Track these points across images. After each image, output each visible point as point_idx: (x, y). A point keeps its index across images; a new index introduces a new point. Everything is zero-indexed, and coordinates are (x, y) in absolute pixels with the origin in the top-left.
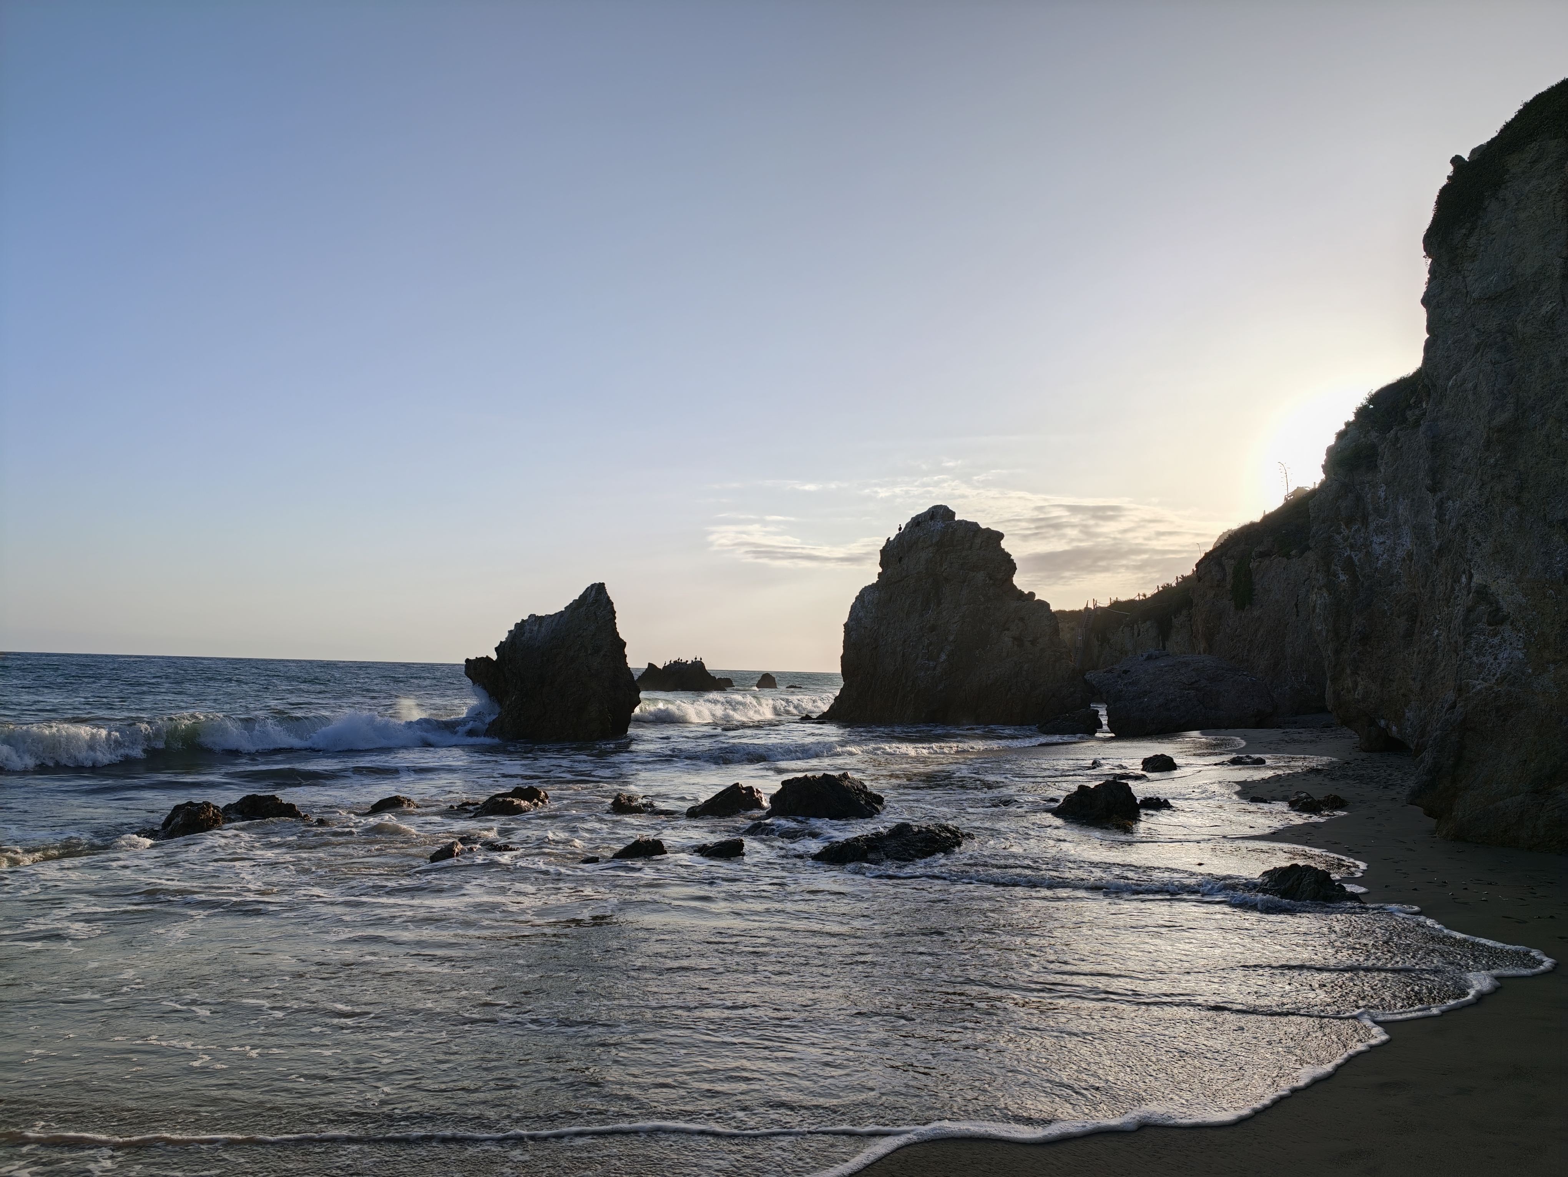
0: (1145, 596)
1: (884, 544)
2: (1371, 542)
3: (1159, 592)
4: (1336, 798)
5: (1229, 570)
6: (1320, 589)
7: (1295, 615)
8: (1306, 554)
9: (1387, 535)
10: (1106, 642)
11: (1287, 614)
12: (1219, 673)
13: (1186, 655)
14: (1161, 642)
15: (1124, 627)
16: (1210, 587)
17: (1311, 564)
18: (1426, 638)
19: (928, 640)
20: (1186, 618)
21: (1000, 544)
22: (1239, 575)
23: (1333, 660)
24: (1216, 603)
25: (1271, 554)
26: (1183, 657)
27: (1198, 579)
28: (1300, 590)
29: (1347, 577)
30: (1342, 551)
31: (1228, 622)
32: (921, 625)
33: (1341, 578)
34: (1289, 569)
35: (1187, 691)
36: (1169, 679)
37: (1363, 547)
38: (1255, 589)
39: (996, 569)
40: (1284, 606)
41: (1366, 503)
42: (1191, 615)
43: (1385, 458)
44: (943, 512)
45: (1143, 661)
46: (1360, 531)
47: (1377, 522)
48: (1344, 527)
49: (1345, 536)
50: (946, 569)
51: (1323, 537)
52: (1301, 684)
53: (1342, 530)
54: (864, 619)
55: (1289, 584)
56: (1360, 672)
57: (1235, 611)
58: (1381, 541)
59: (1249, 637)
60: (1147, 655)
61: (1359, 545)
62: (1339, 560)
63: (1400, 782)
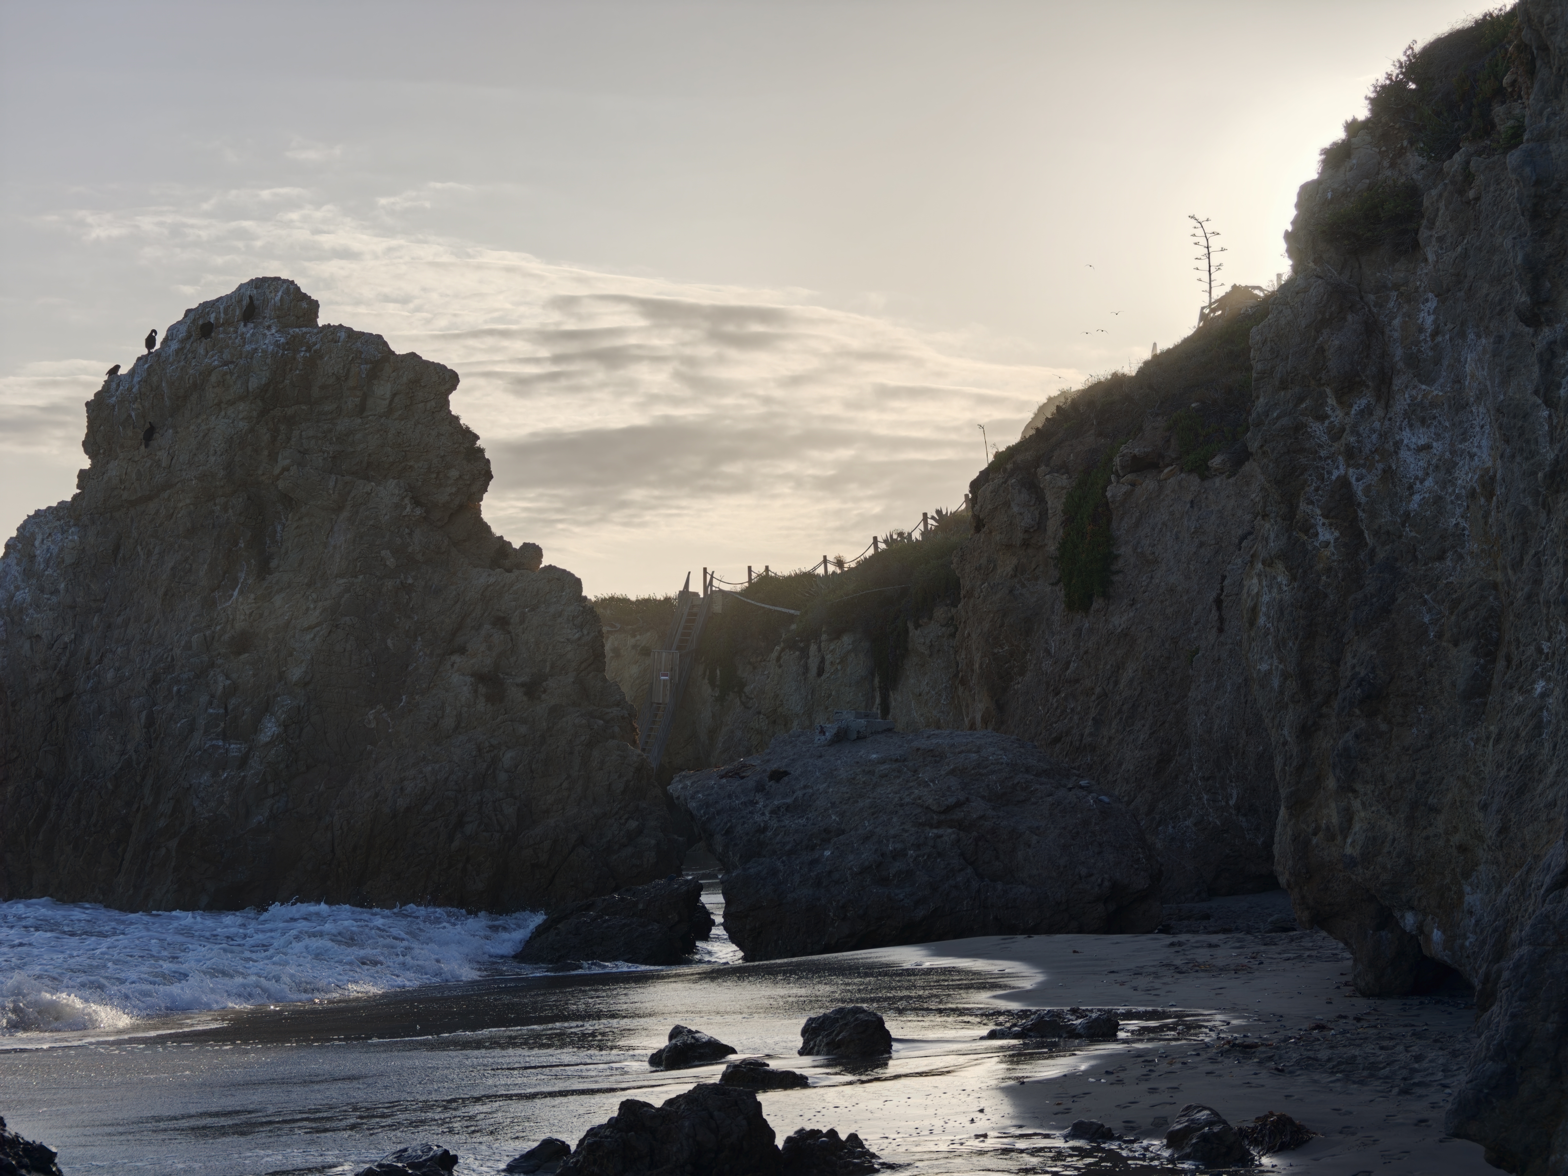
0: (840, 563)
2: (1398, 445)
3: (878, 555)
4: (1284, 1122)
5: (1055, 504)
6: (1269, 563)
7: (1214, 630)
8: (1247, 467)
9: (1436, 427)
10: (736, 690)
11: (1195, 625)
12: (1018, 783)
13: (936, 732)
14: (878, 694)
15: (783, 650)
16: (1004, 547)
17: (1256, 496)
18: (1516, 701)
19: (228, 677)
20: (944, 629)
21: (447, 403)
22: (1079, 517)
23: (1295, 754)
24: (1018, 590)
25: (1161, 464)
26: (928, 737)
27: (975, 525)
28: (1229, 563)
29: (1337, 534)
30: (1326, 466)
31: (1047, 643)
32: (208, 633)
33: (1322, 537)
34: (1203, 505)
35: (935, 831)
36: (890, 796)
37: (1377, 457)
38: (1117, 557)
39: (434, 476)
40: (1188, 605)
41: (1389, 341)
42: (957, 621)
43: (1437, 224)
44: (282, 299)
45: (824, 746)
46: (1371, 414)
47: (1414, 392)
48: (1335, 403)
49: (1335, 425)
50: (286, 469)
51: (1282, 425)
52: (1225, 814)
53: (1329, 409)
54: (31, 611)
55: (1202, 544)
56: (1358, 786)
57: (1065, 614)
58: (1421, 442)
59: (1099, 684)
60: (835, 731)
61: (1368, 452)
62: (1317, 489)
63: (1440, 1075)
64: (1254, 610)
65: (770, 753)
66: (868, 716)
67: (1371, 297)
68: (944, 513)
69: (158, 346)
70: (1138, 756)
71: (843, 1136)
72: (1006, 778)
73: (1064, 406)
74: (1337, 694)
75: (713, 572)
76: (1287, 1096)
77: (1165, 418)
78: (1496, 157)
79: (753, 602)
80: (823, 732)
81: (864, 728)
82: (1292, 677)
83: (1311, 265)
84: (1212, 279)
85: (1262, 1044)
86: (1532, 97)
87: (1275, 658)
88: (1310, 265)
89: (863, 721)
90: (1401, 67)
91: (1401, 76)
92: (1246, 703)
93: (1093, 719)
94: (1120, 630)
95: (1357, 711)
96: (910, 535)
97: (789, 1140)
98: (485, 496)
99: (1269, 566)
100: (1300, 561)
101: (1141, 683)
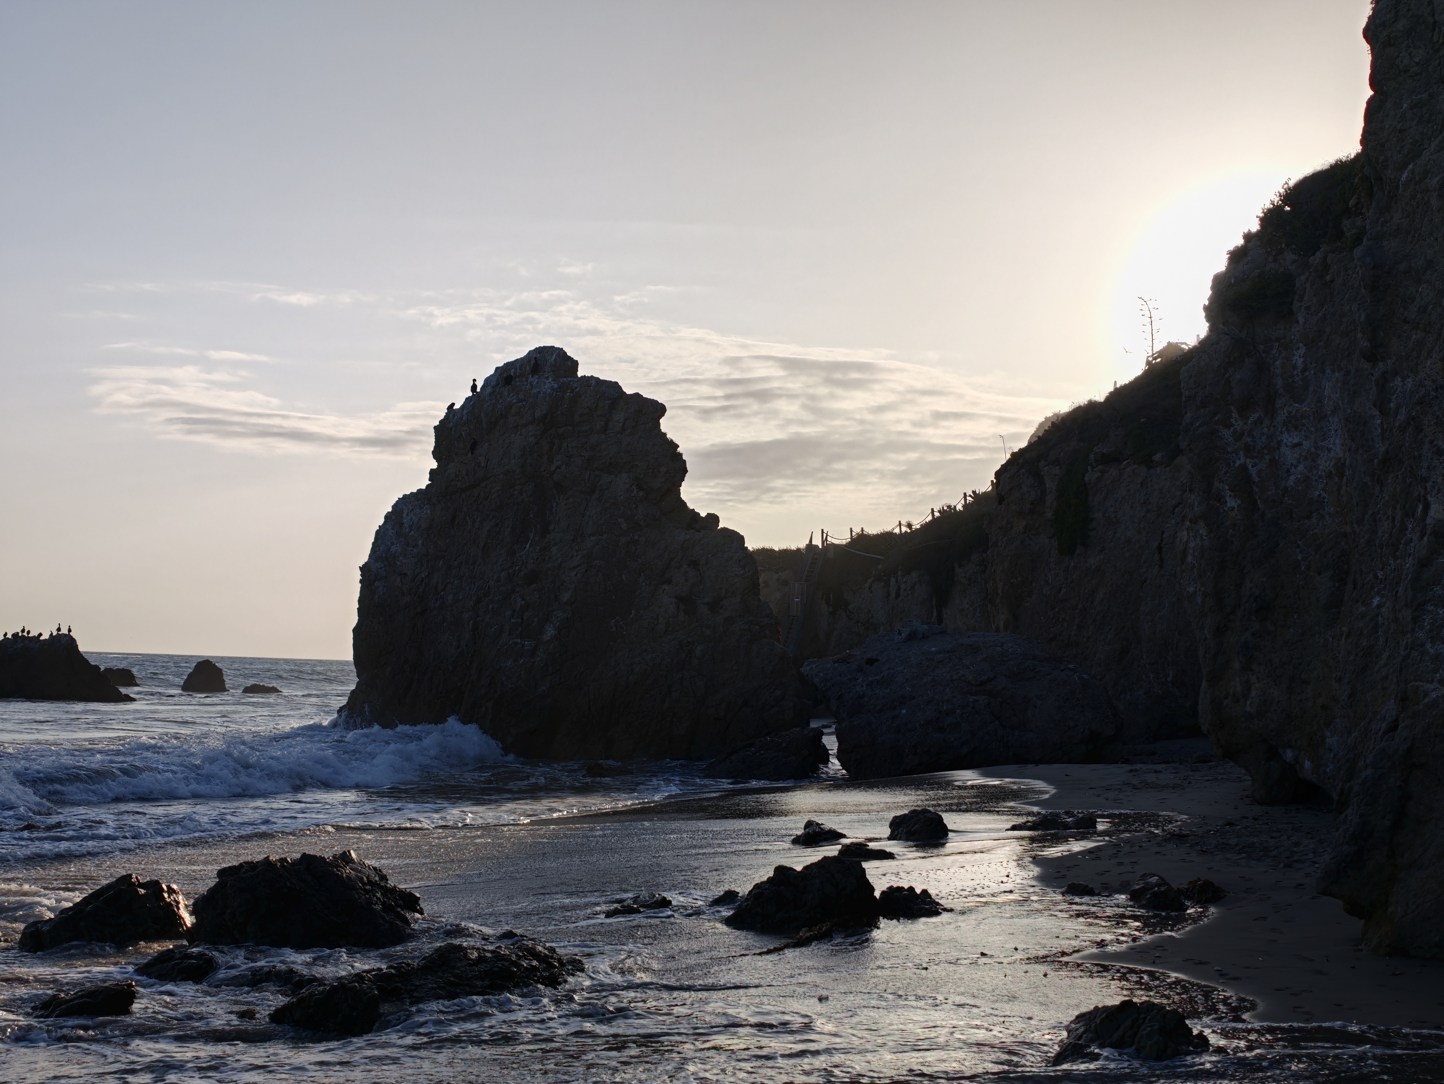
0: (909, 526)
1: (442, 414)
2: (1279, 443)
3: (934, 520)
4: (1208, 885)
5: (1051, 485)
6: (1194, 521)
7: (1157, 567)
8: (1179, 459)
9: (1305, 431)
10: (843, 607)
11: (1144, 564)
12: (1028, 666)
13: (974, 633)
14: (935, 610)
15: (873, 582)
16: (1017, 514)
17: (1185, 478)
18: (1360, 611)
19: (523, 599)
20: (978, 567)
21: (659, 424)
22: (1067, 494)
23: (1212, 646)
24: (1027, 541)
25: (1121, 459)
26: (969, 637)
27: (998, 499)
28: (1166, 523)
29: (1239, 502)
30: (1232, 458)
31: (1046, 576)
32: (510, 571)
33: (1230, 504)
34: (1149, 485)
35: (974, 697)
36: (944, 674)
37: (1266, 452)
38: (1092, 520)
39: (651, 471)
40: (1139, 551)
41: (1274, 375)
42: (986, 562)
43: (1305, 298)
44: (555, 360)
45: (901, 642)
46: (1262, 423)
47: (1290, 409)
48: (1237, 416)
49: (1237, 431)
50: (559, 467)
51: (1202, 431)
52: (1165, 687)
53: (1233, 420)
54: (401, 558)
55: (1148, 511)
56: (1254, 667)
57: (1058, 557)
58: (1296, 441)
59: (1081, 603)
60: (908, 633)
61: (1260, 448)
62: (1226, 473)
63: (1311, 856)
64: (1185, 552)
65: (866, 647)
66: (929, 623)
67: (1261, 347)
68: (977, 492)
69: (478, 390)
70: (1107, 649)
71: (918, 891)
72: (1020, 663)
74: (1240, 607)
75: (828, 532)
76: (1209, 868)
77: (1123, 429)
78: (1345, 253)
79: (853, 551)
80: (900, 634)
81: (927, 631)
82: (1210, 596)
83: (1221, 326)
84: (1154, 339)
85: (1192, 835)
86: (1371, 211)
87: (1198, 583)
89: (925, 626)
90: (1280, 196)
91: (1280, 202)
92: (1179, 614)
93: (1077, 625)
94: (1094, 567)
95: (1254, 618)
96: (955, 507)
97: (883, 893)
98: (683, 483)
99: (1194, 524)
100: (1215, 520)
101: (1109, 601)
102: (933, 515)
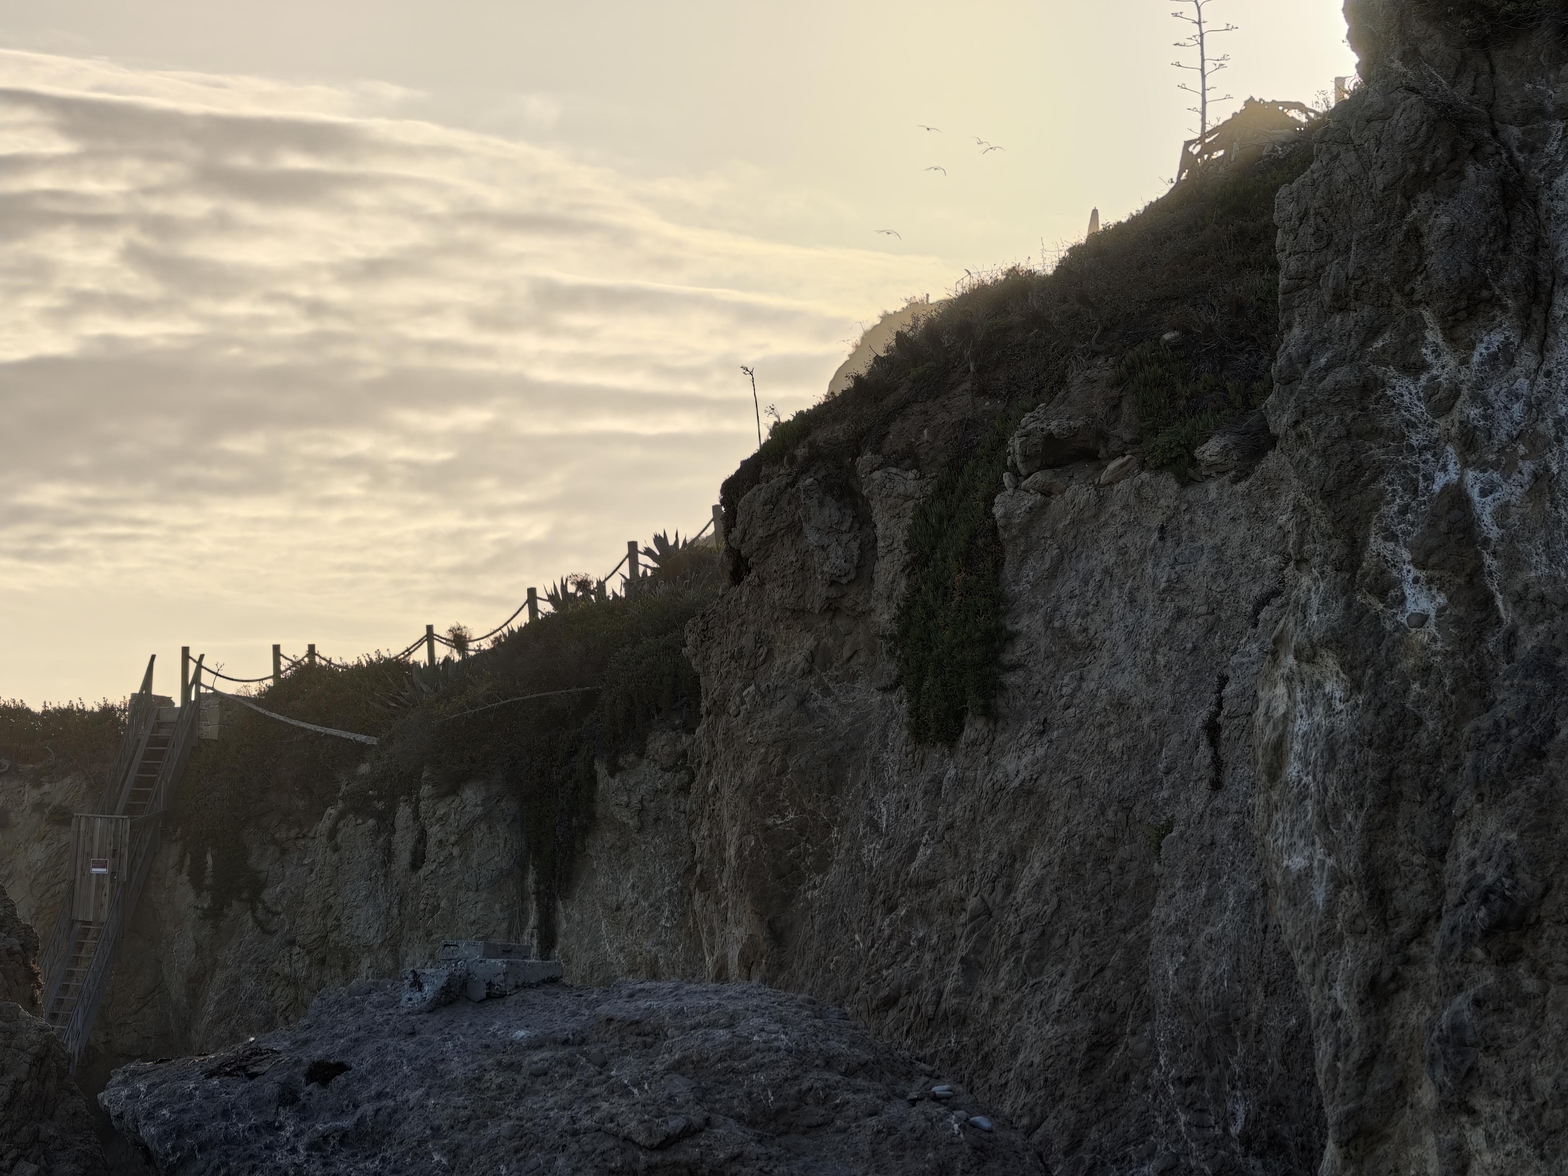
0: (459, 640)
5: (892, 528)
6: (1308, 655)
7: (1204, 785)
8: (1272, 461)
10: (245, 895)
11: (1167, 773)
12: (810, 1089)
13: (647, 985)
14: (532, 907)
15: (342, 815)
16: (788, 614)
17: (1289, 520)
20: (667, 776)
22: (938, 556)
23: (1355, 1037)
24: (815, 700)
25: (1102, 452)
26: (631, 996)
27: (730, 568)
28: (1234, 652)
29: (1442, 599)
30: (1421, 465)
31: (872, 808)
33: (1413, 606)
34: (1185, 537)
36: (552, 1114)
37: (1522, 449)
38: (1012, 637)
40: (1153, 735)
41: (1549, 218)
42: (692, 762)
45: (420, 1012)
46: (1511, 363)
48: (1439, 340)
49: (1440, 384)
51: (1337, 383)
52: (1222, 1152)
53: (1429, 352)
55: (1181, 614)
56: (1480, 1102)
57: (909, 749)
59: (974, 891)
60: (440, 982)
61: (1505, 439)
62: (1404, 510)
64: (1278, 749)
65: (310, 1026)
66: (509, 951)
67: (1515, 132)
68: (671, 542)
70: (1050, 1035)
72: (786, 1079)
73: (911, 334)
74: (1439, 918)
75: (202, 656)
77: (1111, 361)
79: (282, 718)
80: (417, 984)
81: (502, 977)
82: (1351, 883)
83: (1397, 65)
84: (1207, 87)
87: (1318, 845)
88: (1394, 65)
89: (499, 962)
92: (1265, 931)
93: (963, 960)
94: (1017, 783)
95: (1479, 953)
96: (601, 585)
99: (1308, 662)
100: (1368, 652)
101: (1057, 889)
102: (534, 610)
